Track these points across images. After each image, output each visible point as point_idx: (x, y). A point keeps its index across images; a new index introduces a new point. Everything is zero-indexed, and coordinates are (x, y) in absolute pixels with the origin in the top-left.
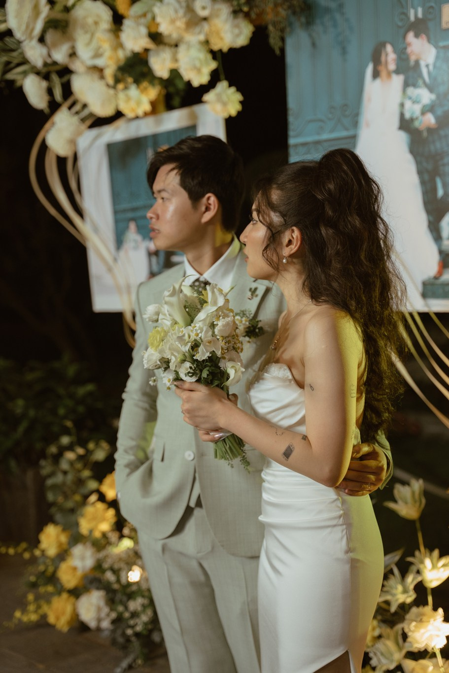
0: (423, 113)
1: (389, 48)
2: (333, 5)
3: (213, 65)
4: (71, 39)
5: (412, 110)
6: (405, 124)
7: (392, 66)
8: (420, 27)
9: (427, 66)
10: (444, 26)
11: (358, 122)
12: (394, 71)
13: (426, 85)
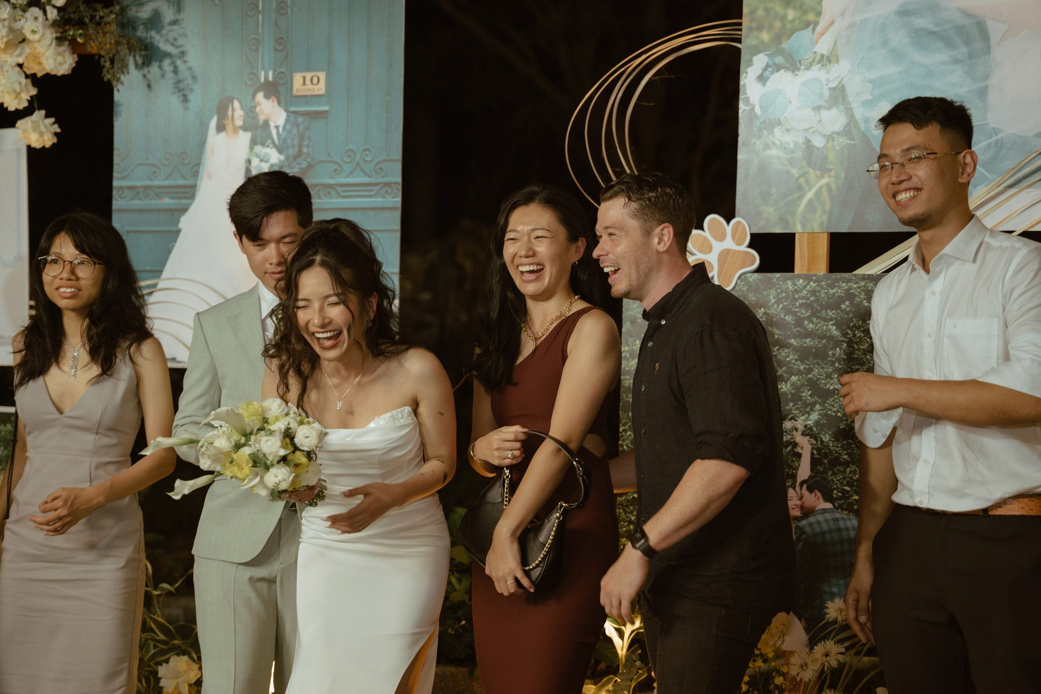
1: (236, 104)
2: (174, 51)
3: (34, 91)
7: (239, 123)
8: (272, 90)
10: (295, 92)
11: (197, 172)
12: (241, 127)
13: (275, 145)
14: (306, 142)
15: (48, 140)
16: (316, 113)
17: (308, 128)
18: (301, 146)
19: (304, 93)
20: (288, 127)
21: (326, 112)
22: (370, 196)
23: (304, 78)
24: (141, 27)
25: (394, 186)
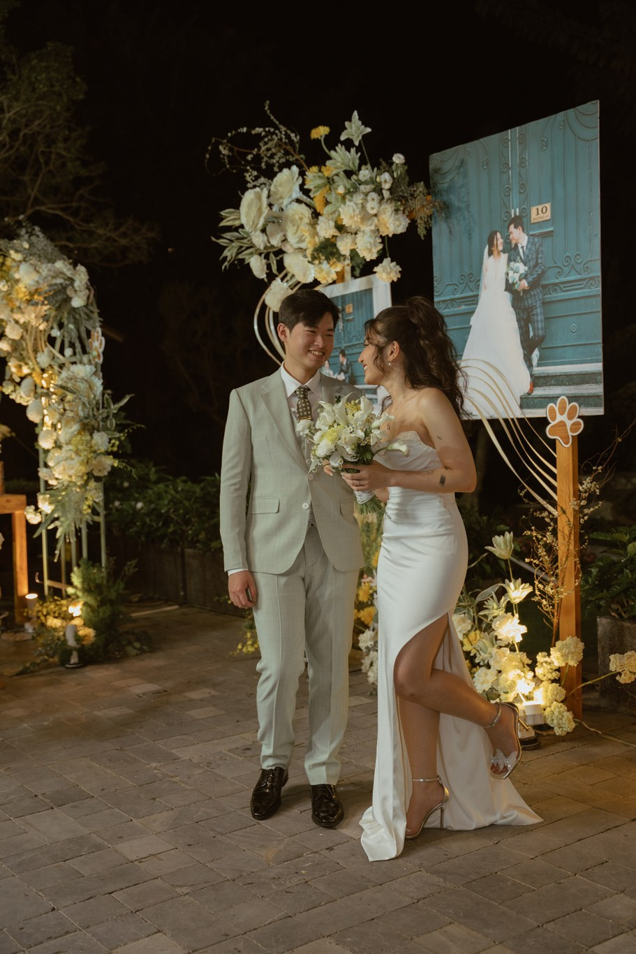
0: (520, 280)
1: (499, 235)
2: (463, 206)
3: (381, 246)
4: (284, 230)
5: (514, 277)
6: (509, 287)
7: (501, 248)
8: (518, 222)
9: (522, 247)
10: (533, 221)
11: (479, 285)
12: (502, 251)
13: (522, 261)
14: (540, 256)
15: (395, 276)
16: (546, 233)
17: (541, 245)
18: (537, 258)
19: (538, 221)
20: (529, 246)
21: (552, 231)
22: (581, 289)
23: (538, 209)
24: (445, 193)
25: (596, 279)
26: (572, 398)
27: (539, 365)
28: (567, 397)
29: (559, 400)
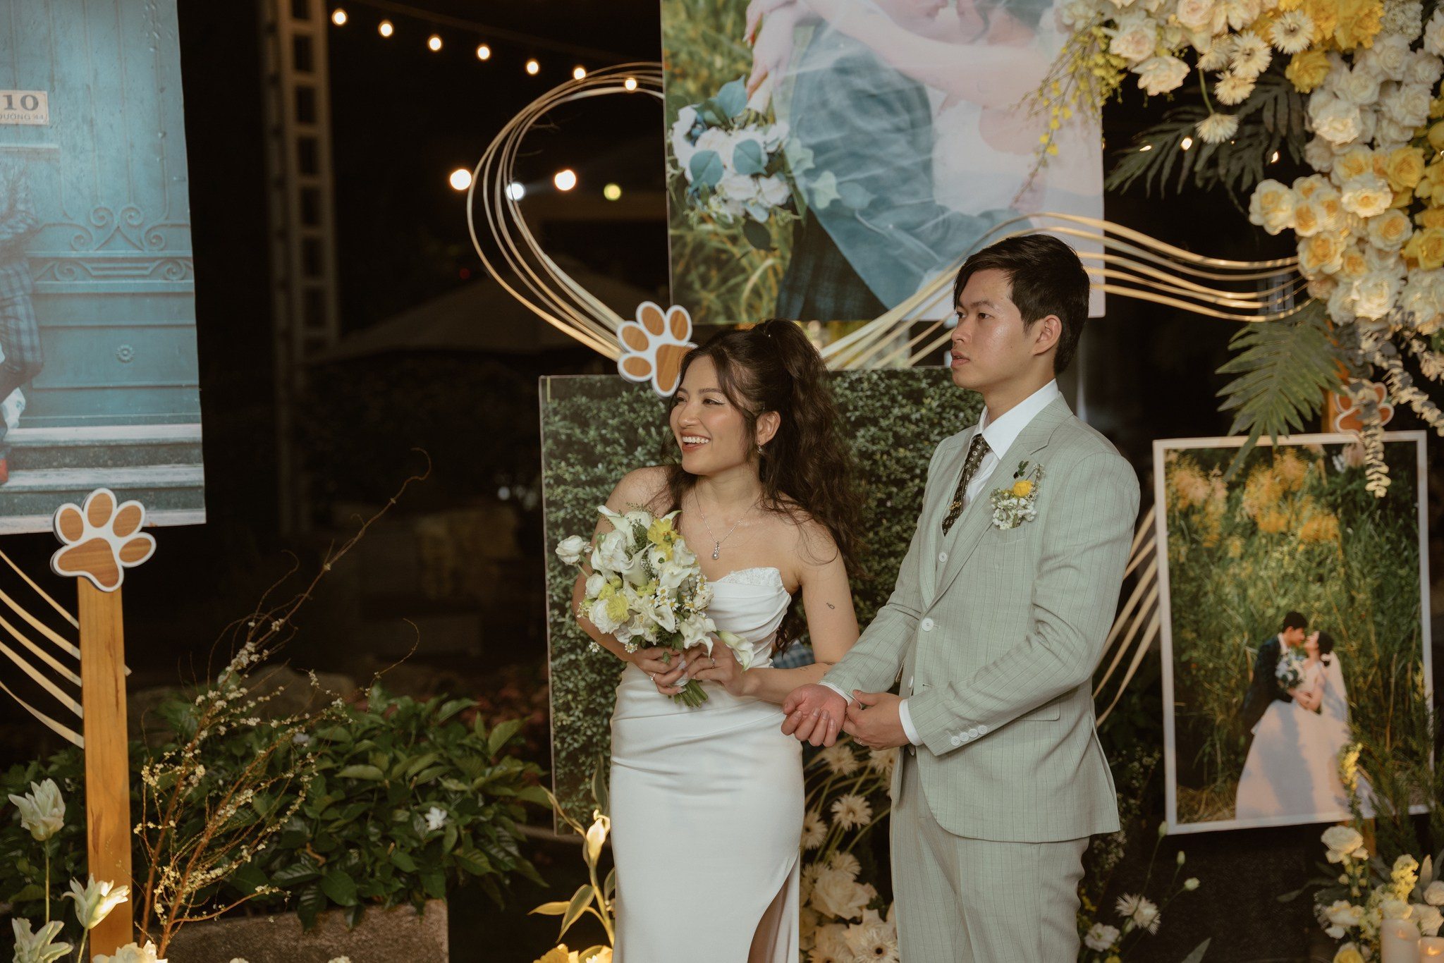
16: (36, 152)
18: (12, 199)
19: (10, 121)
21: (52, 151)
22: (143, 277)
23: (9, 98)
25: (181, 262)
26: (124, 493)
27: (23, 424)
28: (113, 490)
29: (91, 497)
